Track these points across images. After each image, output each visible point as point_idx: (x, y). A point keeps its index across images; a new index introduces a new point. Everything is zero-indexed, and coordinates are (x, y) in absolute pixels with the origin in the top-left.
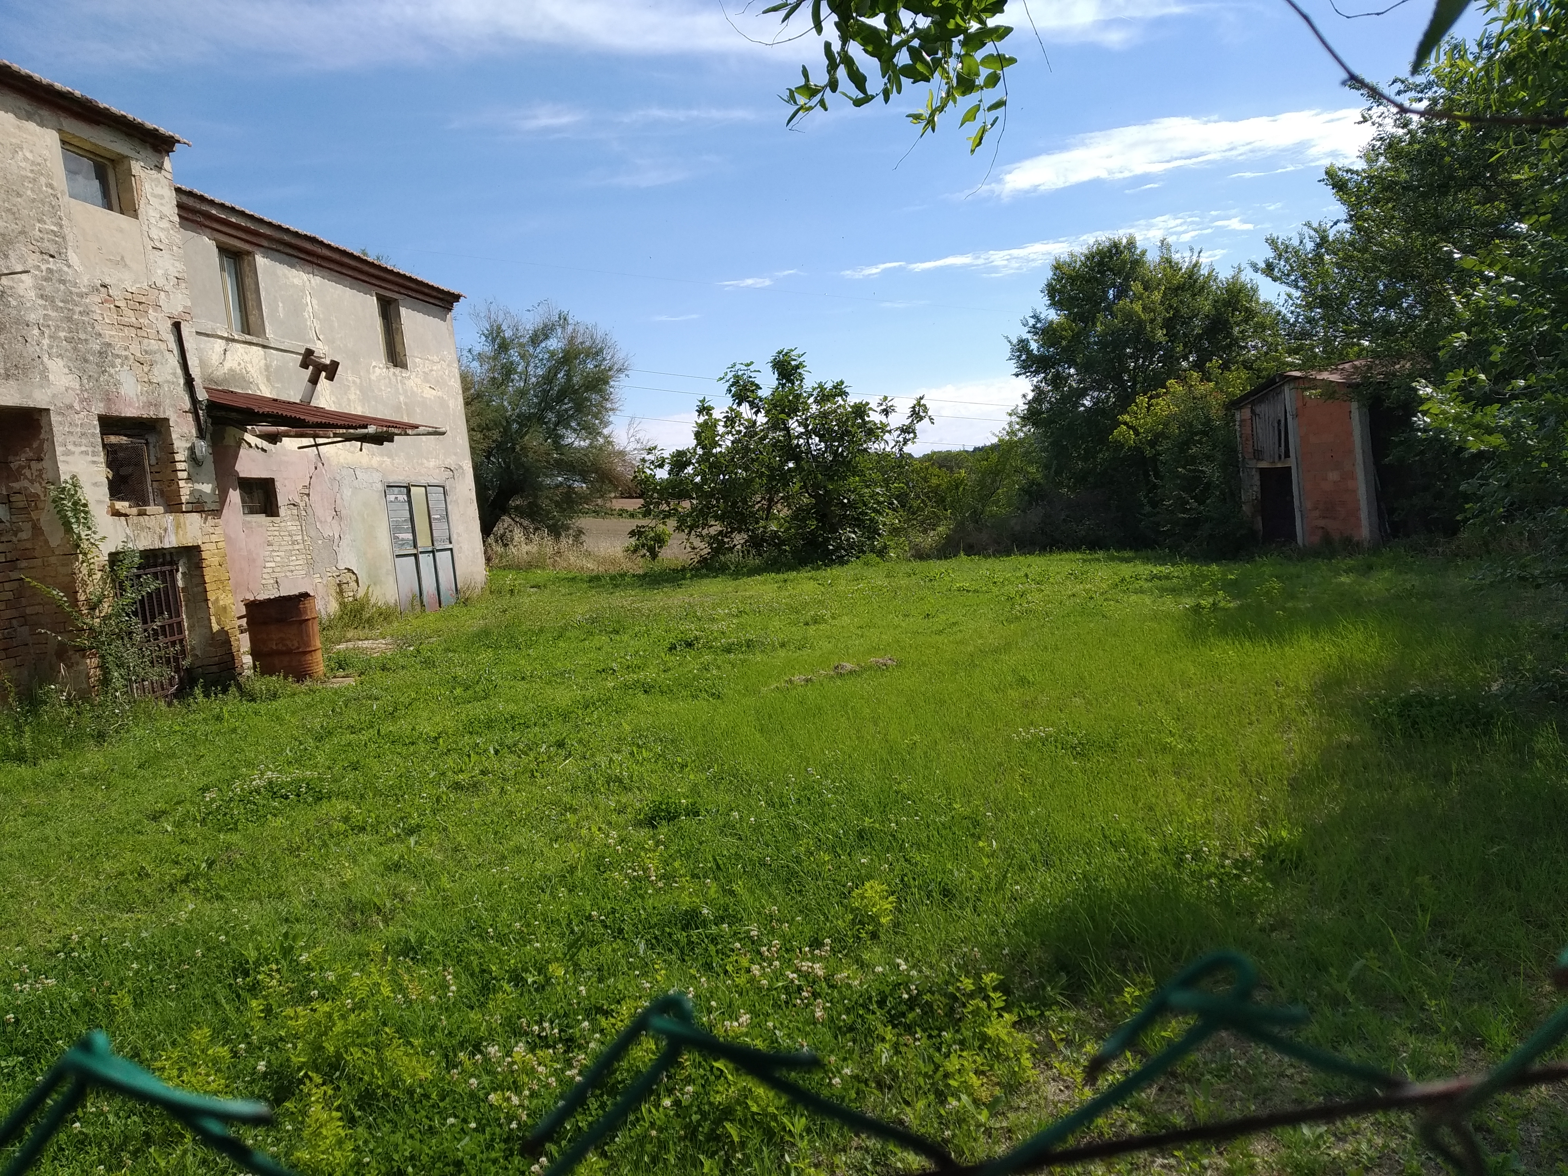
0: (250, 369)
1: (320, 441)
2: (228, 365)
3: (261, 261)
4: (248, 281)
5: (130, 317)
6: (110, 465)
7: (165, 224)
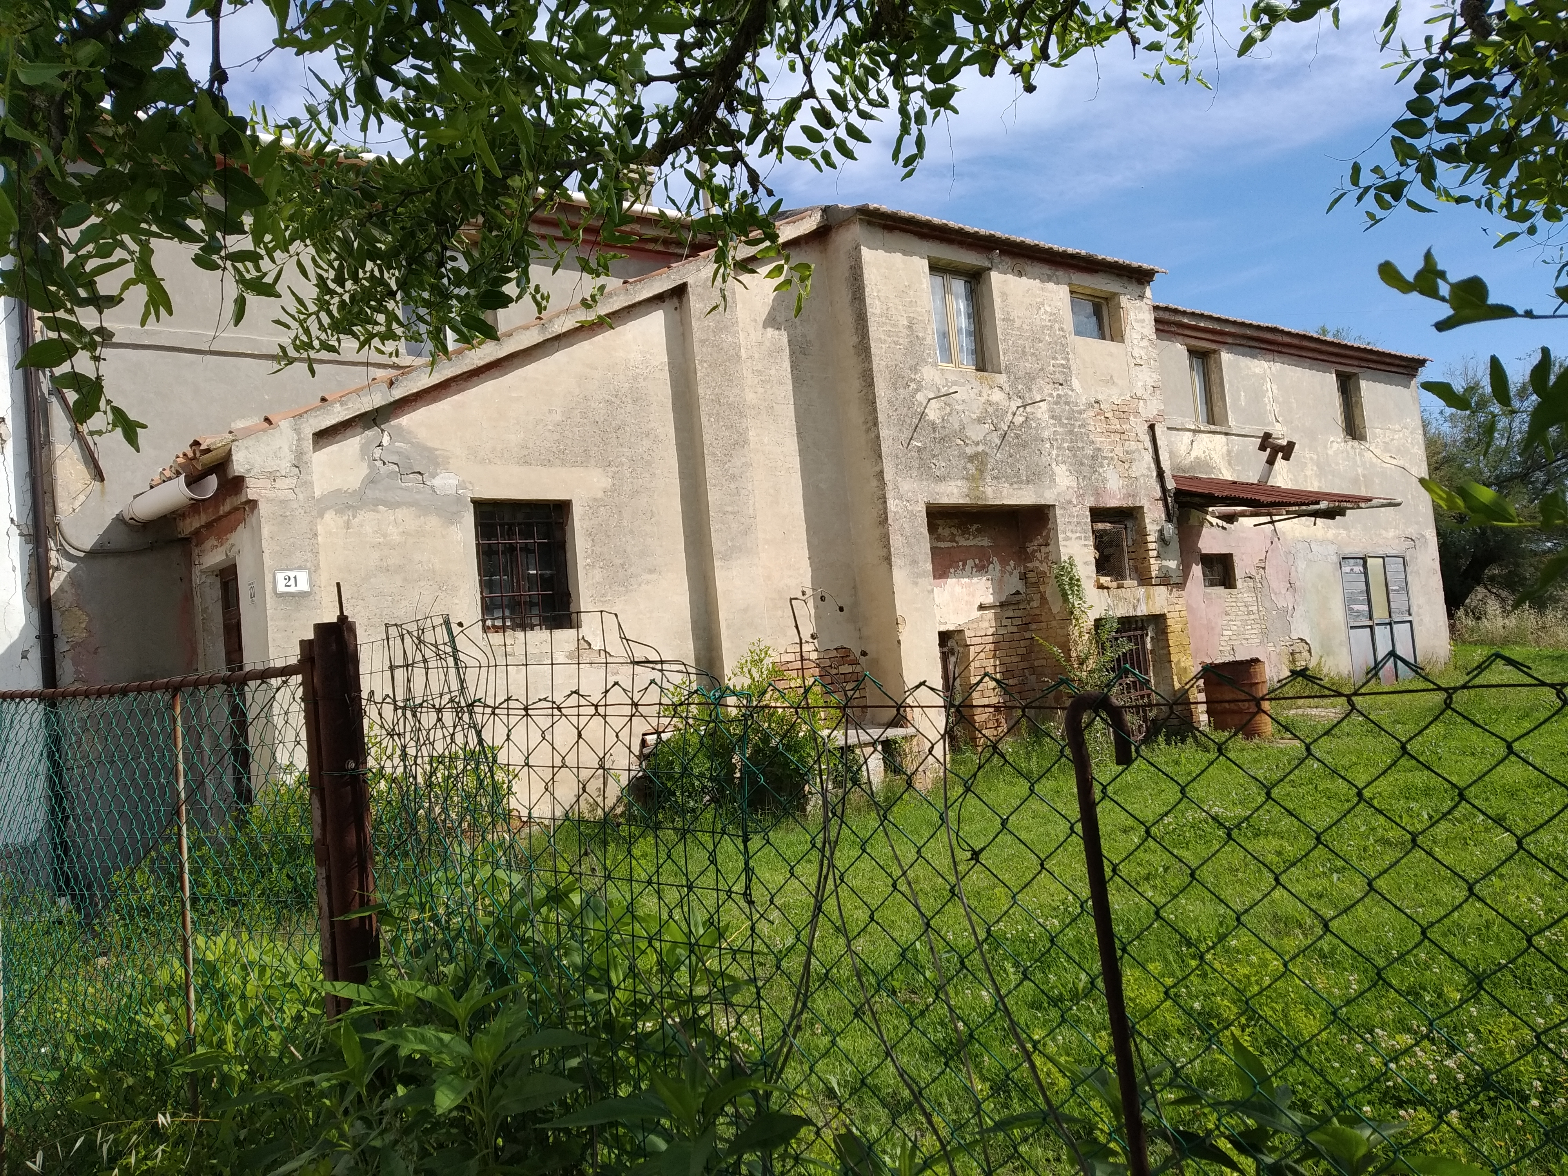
0: (1213, 455)
1: (1275, 518)
2: (1194, 454)
3: (1226, 357)
4: (1214, 377)
5: (1116, 425)
6: (1097, 547)
7: (1145, 343)
